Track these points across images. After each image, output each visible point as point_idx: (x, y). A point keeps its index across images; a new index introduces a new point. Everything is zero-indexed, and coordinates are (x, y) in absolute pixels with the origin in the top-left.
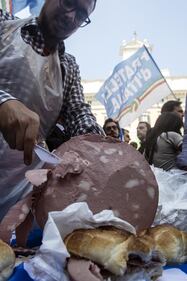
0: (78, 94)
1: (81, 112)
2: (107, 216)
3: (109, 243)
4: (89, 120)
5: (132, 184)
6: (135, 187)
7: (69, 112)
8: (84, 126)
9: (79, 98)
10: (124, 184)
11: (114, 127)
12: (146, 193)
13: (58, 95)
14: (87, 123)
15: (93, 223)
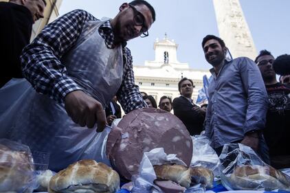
0: (131, 77)
1: (132, 90)
2: (172, 157)
3: (180, 170)
4: (138, 97)
5: (176, 139)
6: (178, 141)
7: (123, 89)
9: (131, 80)
10: (172, 139)
11: (167, 103)
12: (186, 145)
13: (118, 78)
14: (136, 99)
15: (166, 161)
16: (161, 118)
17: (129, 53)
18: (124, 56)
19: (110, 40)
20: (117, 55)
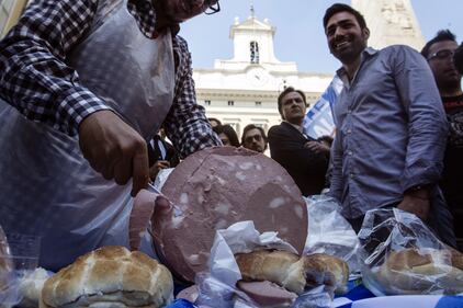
0: (189, 91)
1: (192, 115)
2: (269, 237)
3: (284, 261)
4: (203, 128)
5: (277, 203)
6: (280, 207)
7: (176, 114)
8: (197, 135)
9: (190, 96)
10: (268, 204)
11: (257, 137)
12: (295, 214)
13: (166, 91)
14: (200, 131)
15: (258, 246)
16: (247, 165)
17: (184, 47)
18: (175, 52)
19: (149, 23)
20: (163, 49)
